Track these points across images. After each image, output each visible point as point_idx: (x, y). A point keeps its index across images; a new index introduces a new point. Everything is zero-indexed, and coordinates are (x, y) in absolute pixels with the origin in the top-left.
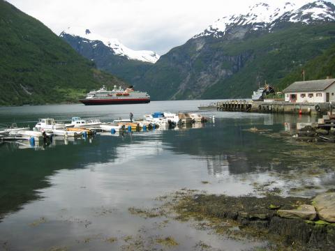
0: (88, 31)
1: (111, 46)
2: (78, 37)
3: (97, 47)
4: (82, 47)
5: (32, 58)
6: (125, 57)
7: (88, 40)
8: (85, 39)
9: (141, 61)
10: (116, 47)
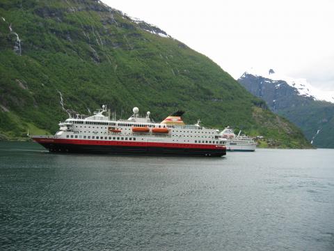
0: (271, 71)
1: (295, 86)
2: (260, 77)
3: (280, 87)
4: (263, 88)
5: (180, 93)
6: (311, 98)
7: (271, 80)
8: (267, 79)
9: (330, 103)
10: (302, 87)
